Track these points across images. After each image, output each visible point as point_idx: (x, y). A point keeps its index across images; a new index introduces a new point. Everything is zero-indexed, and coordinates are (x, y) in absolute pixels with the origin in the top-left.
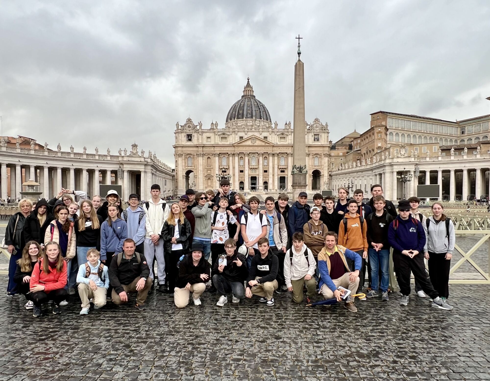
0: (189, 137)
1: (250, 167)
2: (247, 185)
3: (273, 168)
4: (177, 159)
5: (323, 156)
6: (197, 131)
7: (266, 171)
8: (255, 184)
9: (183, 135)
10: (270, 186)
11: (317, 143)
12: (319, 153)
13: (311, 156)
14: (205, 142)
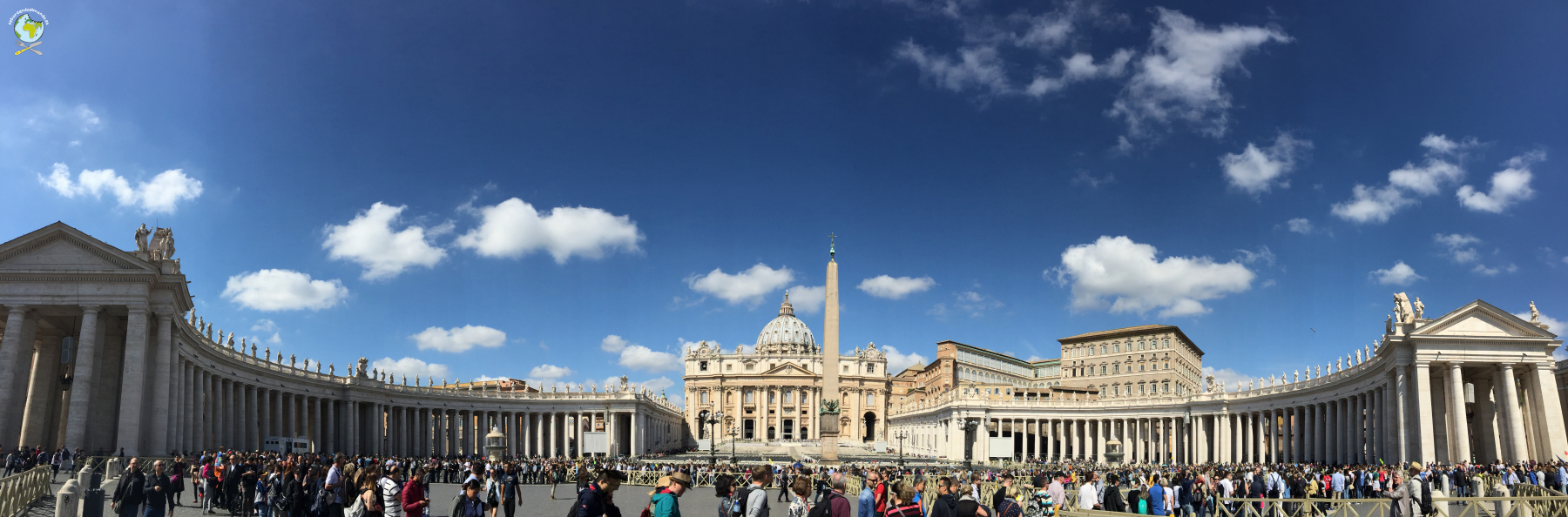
0: (704, 365)
1: (784, 405)
2: (778, 433)
3: (814, 407)
4: (687, 396)
5: (879, 393)
6: (713, 358)
7: (805, 412)
8: (790, 431)
9: (697, 362)
10: (810, 436)
11: (870, 375)
12: (874, 388)
13: (864, 393)
14: (725, 372)
